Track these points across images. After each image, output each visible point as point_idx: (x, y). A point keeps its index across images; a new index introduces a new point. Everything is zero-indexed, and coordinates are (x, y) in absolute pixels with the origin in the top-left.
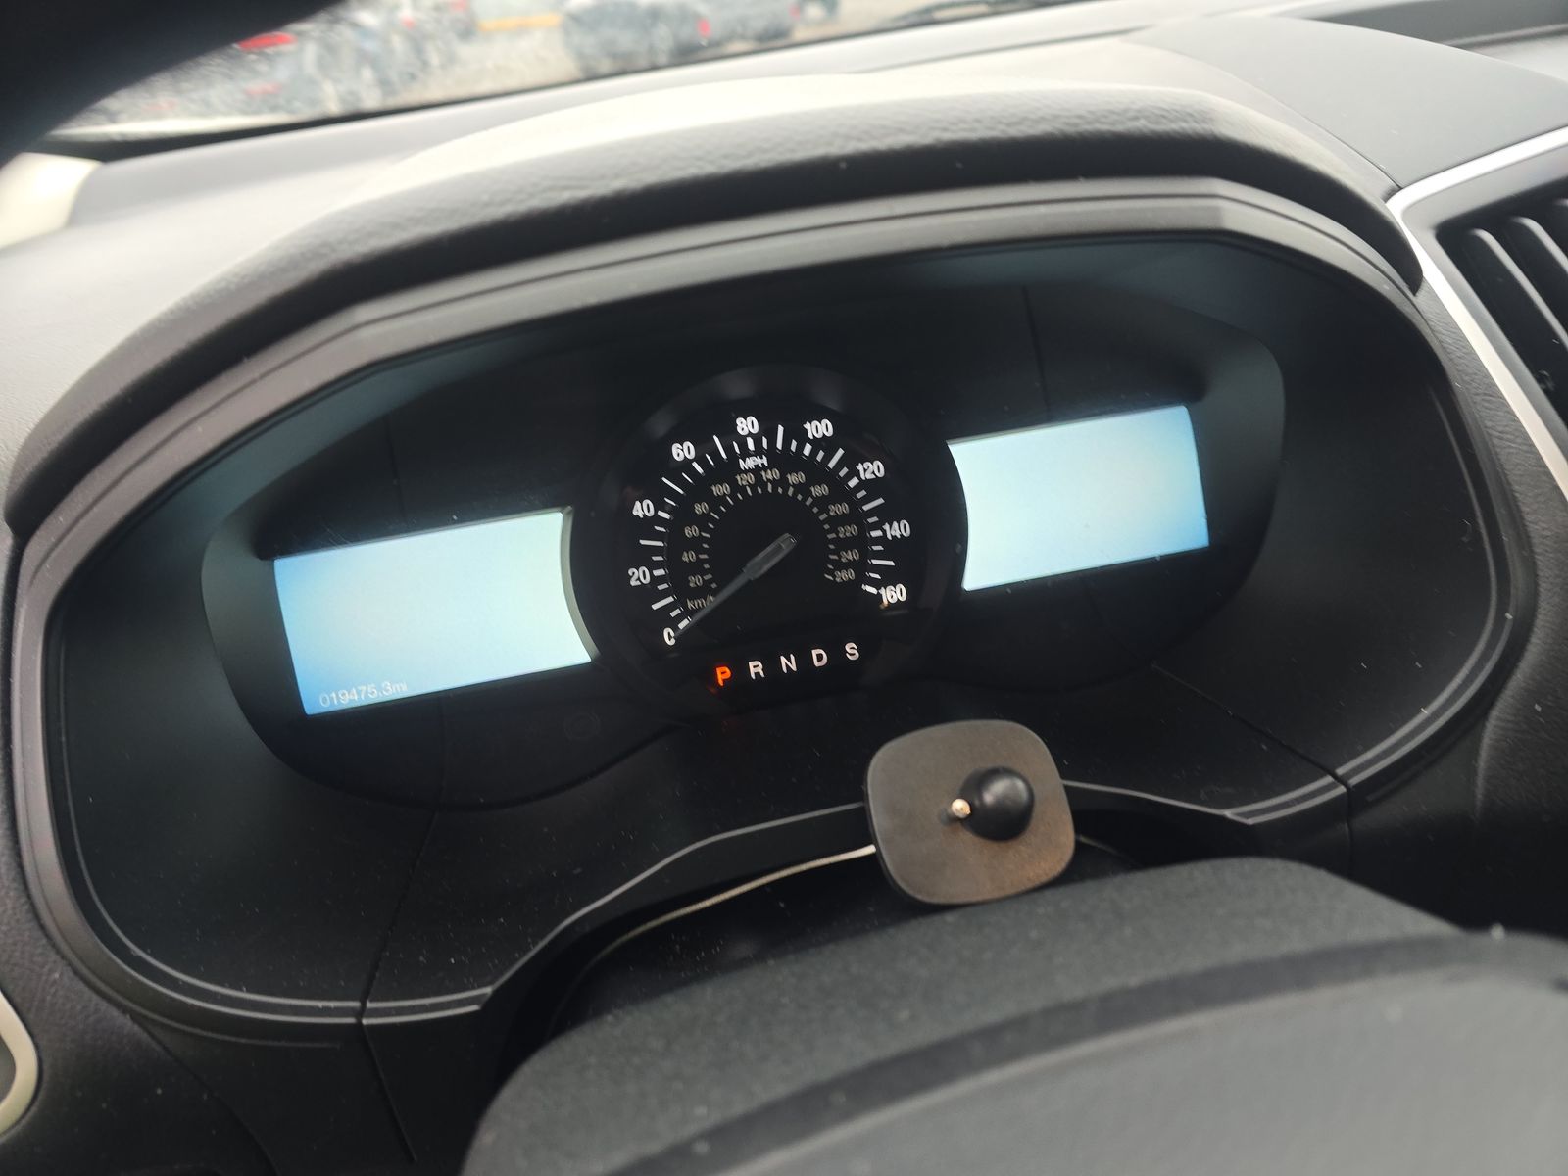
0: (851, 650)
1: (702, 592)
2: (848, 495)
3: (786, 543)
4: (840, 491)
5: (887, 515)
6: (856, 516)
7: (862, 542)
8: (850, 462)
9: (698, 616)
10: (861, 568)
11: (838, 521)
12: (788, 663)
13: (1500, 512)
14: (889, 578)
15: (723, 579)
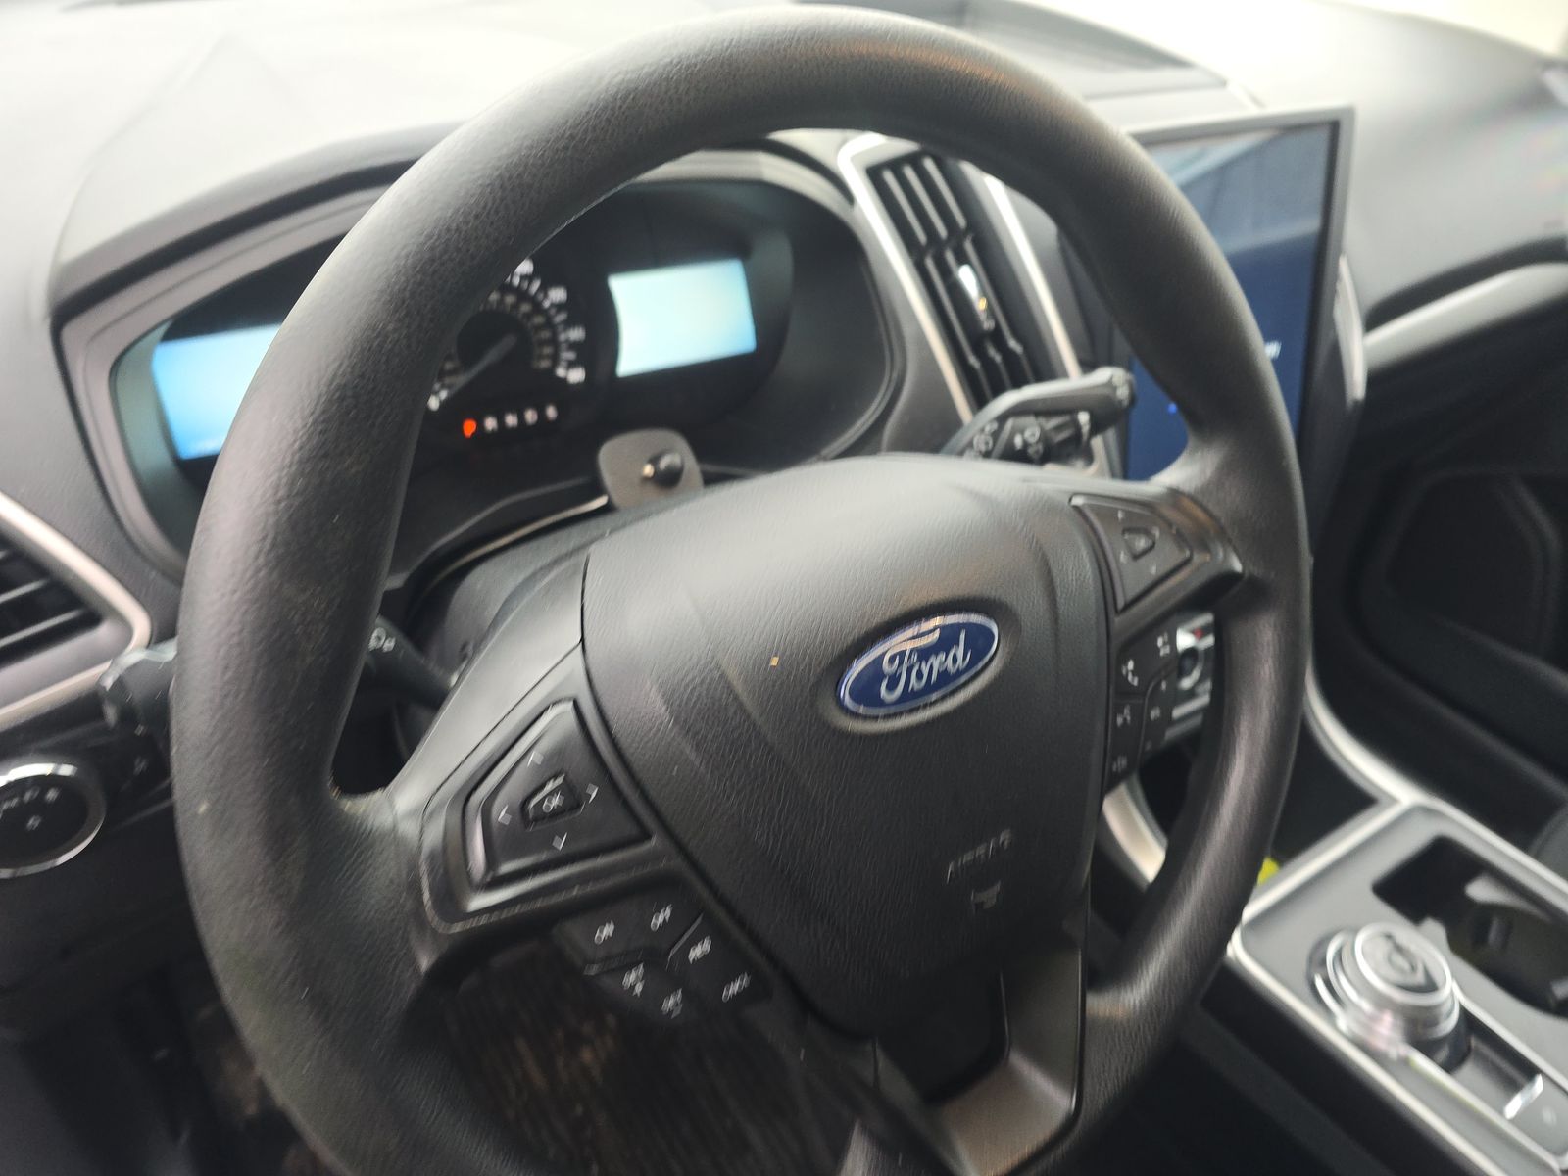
0: (551, 412)
1: (454, 372)
2: (544, 312)
3: (508, 342)
4: (537, 307)
5: (569, 324)
6: (549, 324)
7: (554, 342)
8: (544, 288)
9: (456, 389)
10: (555, 360)
11: (538, 328)
12: (511, 420)
13: (893, 334)
14: (571, 365)
15: (467, 362)
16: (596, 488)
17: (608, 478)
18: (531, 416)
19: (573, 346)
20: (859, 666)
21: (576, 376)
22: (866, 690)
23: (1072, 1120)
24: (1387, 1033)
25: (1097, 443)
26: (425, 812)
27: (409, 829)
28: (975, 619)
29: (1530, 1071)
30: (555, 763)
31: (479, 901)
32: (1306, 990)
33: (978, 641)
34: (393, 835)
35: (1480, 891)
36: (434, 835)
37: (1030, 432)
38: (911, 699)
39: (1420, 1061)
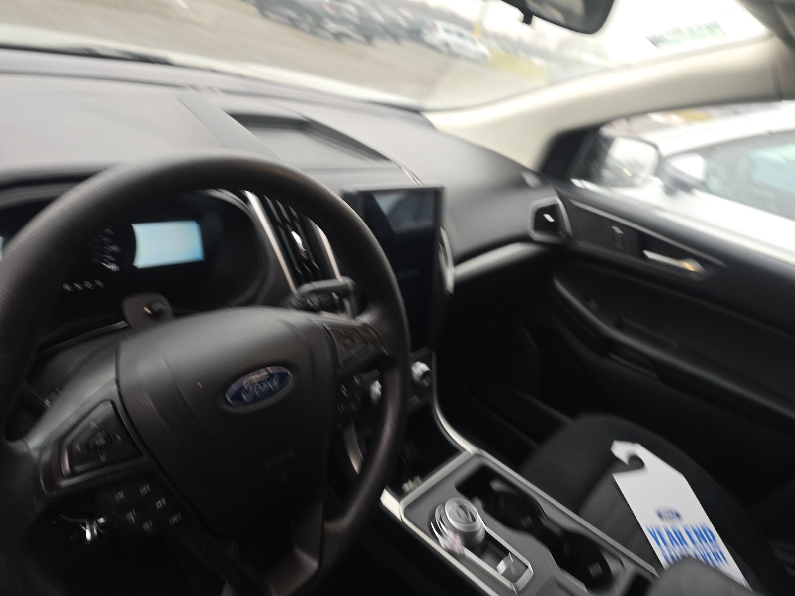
0: (99, 283)
5: (111, 244)
6: (101, 242)
7: (102, 251)
12: (78, 286)
14: (111, 262)
16: (122, 318)
17: (127, 314)
18: (89, 285)
19: (113, 254)
20: (234, 387)
21: (113, 267)
22: (237, 397)
23: (318, 572)
24: (458, 545)
25: (347, 304)
26: (42, 449)
27: (36, 455)
28: (284, 370)
29: (506, 552)
30: (103, 426)
31: (64, 483)
32: (428, 531)
33: (283, 378)
34: (27, 457)
35: (497, 486)
36: (46, 456)
37: (314, 300)
38: (255, 399)
39: (469, 554)
